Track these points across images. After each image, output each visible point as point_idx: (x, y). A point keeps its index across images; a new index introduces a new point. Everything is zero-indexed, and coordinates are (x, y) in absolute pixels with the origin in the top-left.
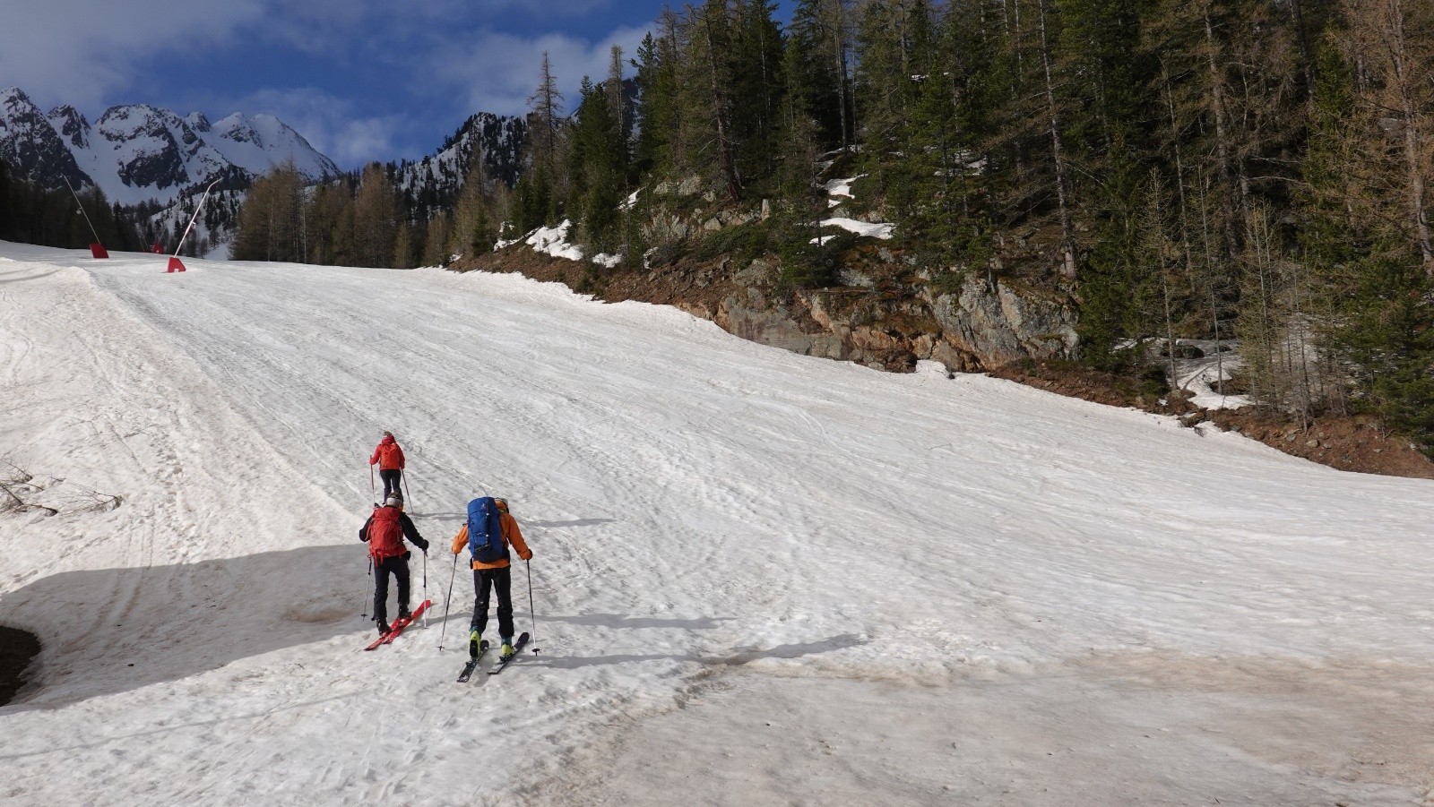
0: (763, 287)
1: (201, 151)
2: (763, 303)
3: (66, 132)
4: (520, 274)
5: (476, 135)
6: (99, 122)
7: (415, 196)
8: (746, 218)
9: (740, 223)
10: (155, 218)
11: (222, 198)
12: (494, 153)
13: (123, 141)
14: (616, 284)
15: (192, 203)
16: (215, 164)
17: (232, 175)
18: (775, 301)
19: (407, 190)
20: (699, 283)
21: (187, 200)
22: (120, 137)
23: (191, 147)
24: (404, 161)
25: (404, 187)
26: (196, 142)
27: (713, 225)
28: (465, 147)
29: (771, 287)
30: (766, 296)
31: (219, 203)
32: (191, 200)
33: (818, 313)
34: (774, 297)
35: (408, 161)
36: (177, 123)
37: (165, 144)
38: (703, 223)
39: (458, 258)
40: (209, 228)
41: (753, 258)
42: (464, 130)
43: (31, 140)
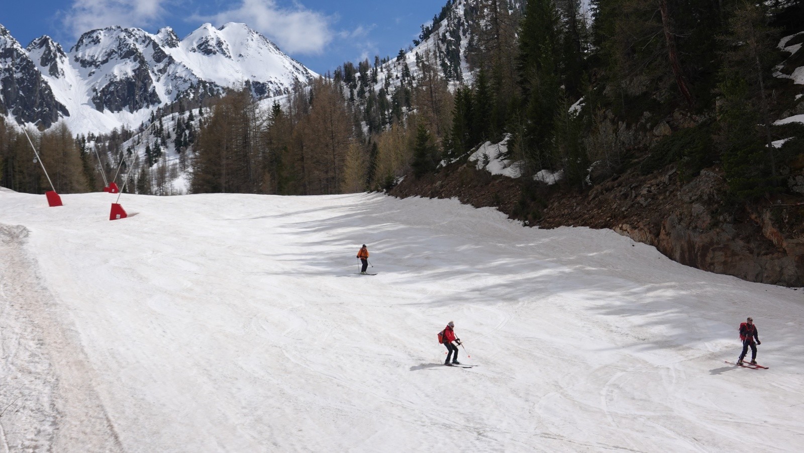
0: (709, 202)
1: (171, 69)
2: (708, 219)
3: (44, 63)
4: (457, 198)
5: (456, 21)
6: (74, 49)
7: (389, 97)
8: (700, 119)
9: (692, 125)
10: (126, 145)
11: (191, 118)
12: (476, 38)
13: (97, 66)
14: (556, 204)
15: (162, 126)
16: (185, 81)
17: (201, 91)
18: (721, 218)
19: (381, 90)
20: (641, 200)
21: (157, 123)
22: (92, 63)
23: (161, 65)
24: (377, 58)
25: (377, 88)
26: (166, 60)
27: (663, 129)
28: (444, 35)
29: (718, 202)
30: (713, 213)
31: (188, 123)
32: (161, 123)
33: (769, 231)
34: (721, 214)
35: (381, 58)
36: (147, 42)
37: (137, 65)
38: (652, 128)
39: (401, 180)
40: (178, 151)
41: (701, 168)
42: (441, 18)
43: (11, 75)
